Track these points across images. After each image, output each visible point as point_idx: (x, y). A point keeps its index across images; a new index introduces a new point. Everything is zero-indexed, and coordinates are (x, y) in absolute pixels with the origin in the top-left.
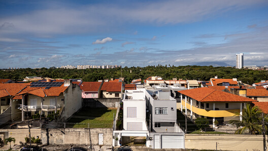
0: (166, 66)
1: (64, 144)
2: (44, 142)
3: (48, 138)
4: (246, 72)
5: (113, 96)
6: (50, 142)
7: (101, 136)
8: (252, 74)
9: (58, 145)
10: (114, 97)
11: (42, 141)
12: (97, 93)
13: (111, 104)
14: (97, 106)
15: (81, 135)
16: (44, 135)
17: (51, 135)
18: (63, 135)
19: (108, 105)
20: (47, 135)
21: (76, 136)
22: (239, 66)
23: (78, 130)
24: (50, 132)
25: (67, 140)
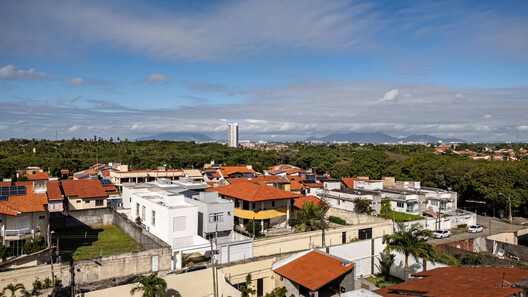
0: (111, 140)
1: (99, 280)
2: (66, 283)
3: (73, 275)
4: (249, 153)
5: (92, 204)
6: (76, 282)
7: (155, 259)
8: (257, 156)
9: (91, 284)
10: (95, 207)
11: (63, 283)
12: (59, 201)
13: (95, 218)
14: (67, 225)
15: (127, 262)
16: (67, 273)
17: (79, 270)
18: (99, 267)
19: (90, 221)
20: (72, 271)
21: (119, 265)
22: (233, 144)
23: (122, 256)
24: (76, 267)
25: (105, 274)
